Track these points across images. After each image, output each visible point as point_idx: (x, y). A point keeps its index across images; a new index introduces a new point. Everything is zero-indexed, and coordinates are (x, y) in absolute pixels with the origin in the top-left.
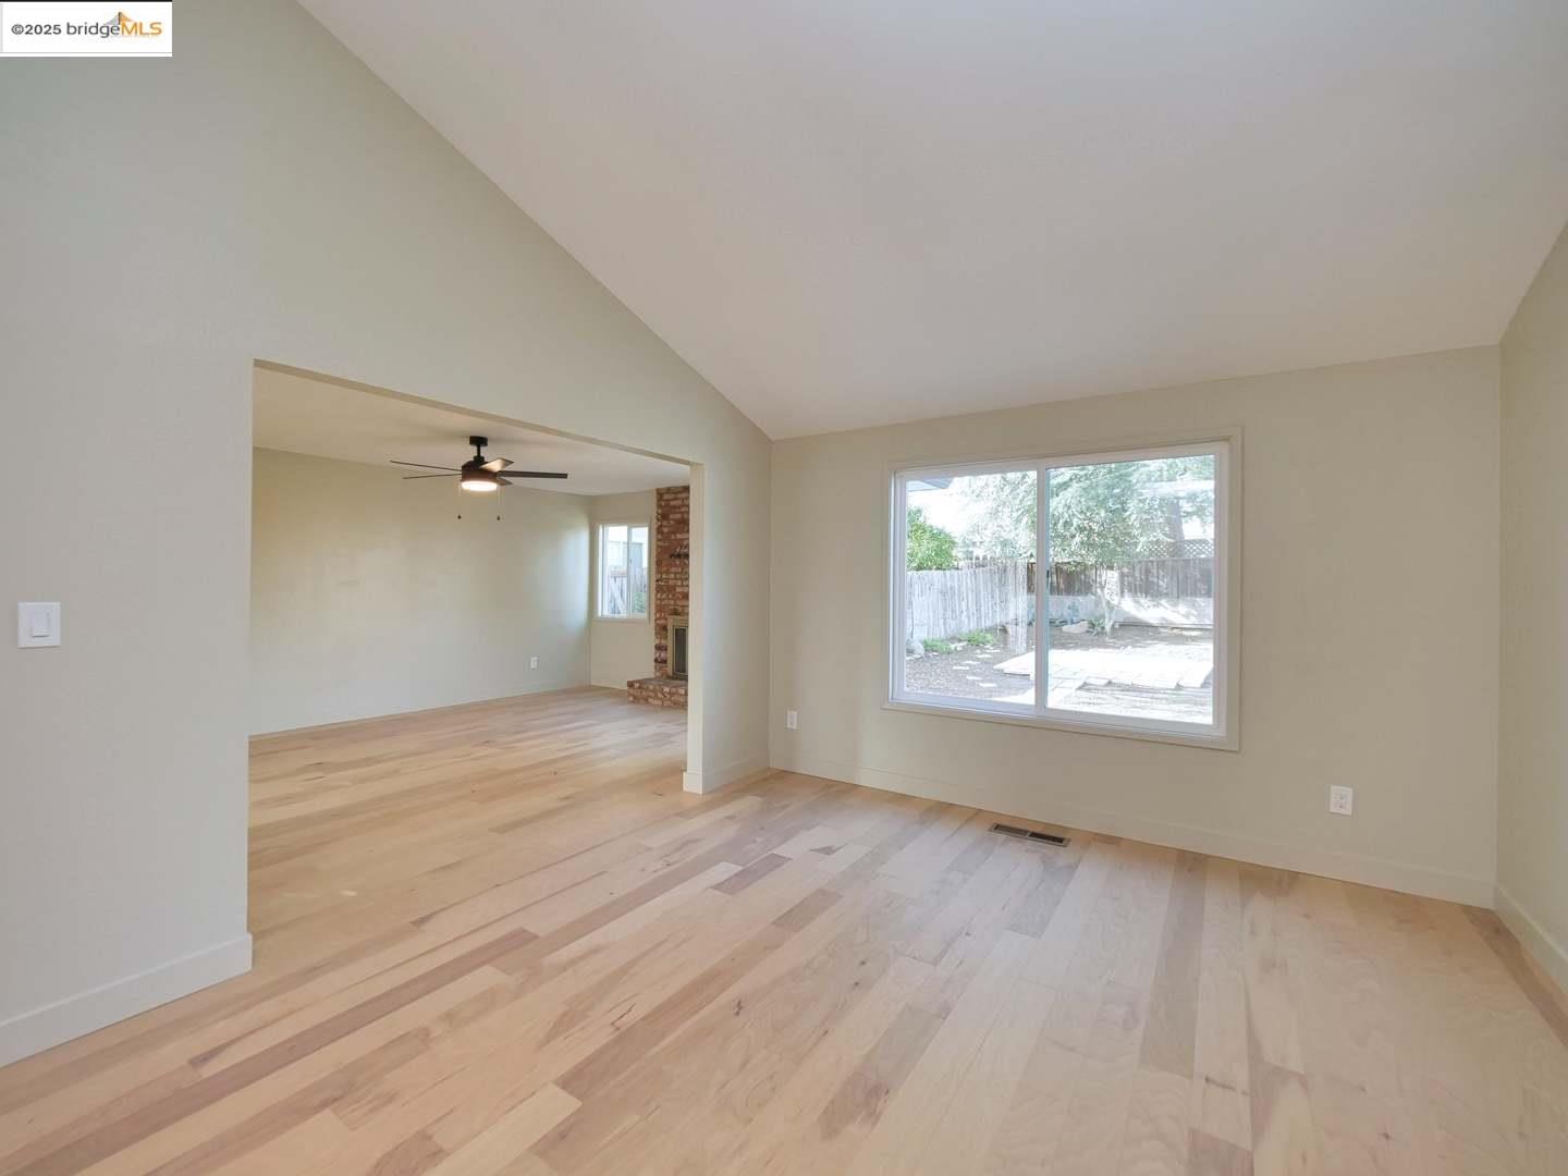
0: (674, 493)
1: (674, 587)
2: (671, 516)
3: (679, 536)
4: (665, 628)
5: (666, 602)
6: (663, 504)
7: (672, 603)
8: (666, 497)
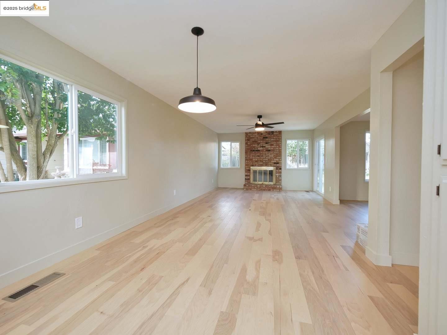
0: (252, 134)
1: (252, 159)
2: (251, 140)
3: (253, 145)
4: (249, 170)
5: (249, 163)
6: (248, 136)
7: (252, 163)
8: (249, 135)
